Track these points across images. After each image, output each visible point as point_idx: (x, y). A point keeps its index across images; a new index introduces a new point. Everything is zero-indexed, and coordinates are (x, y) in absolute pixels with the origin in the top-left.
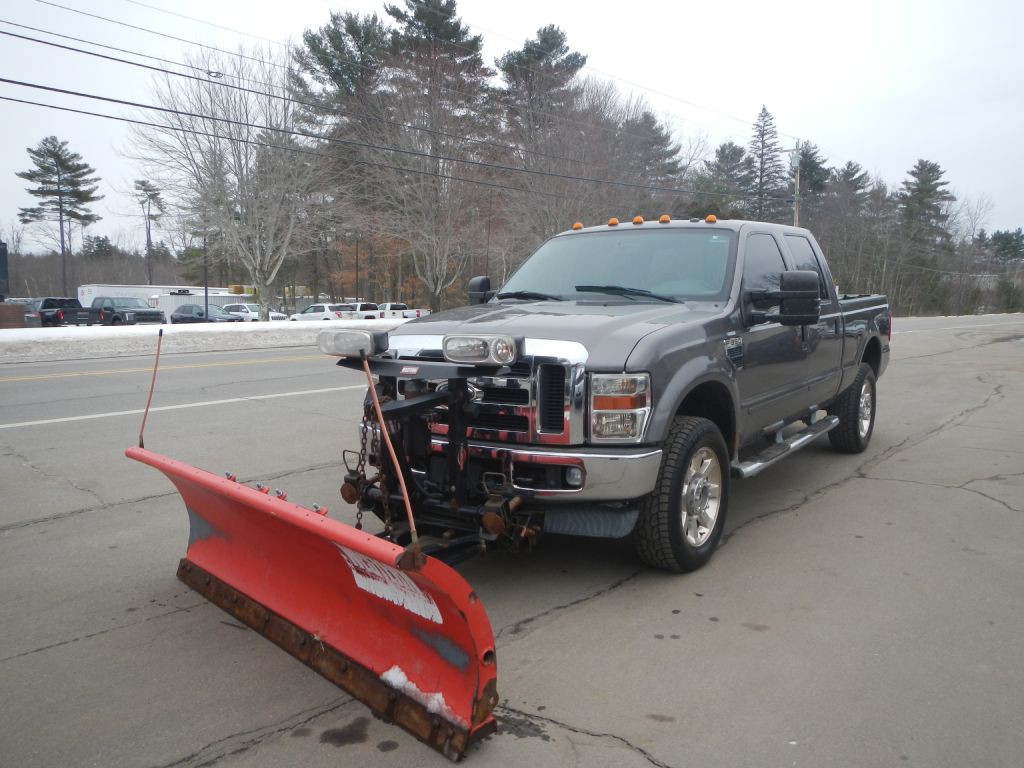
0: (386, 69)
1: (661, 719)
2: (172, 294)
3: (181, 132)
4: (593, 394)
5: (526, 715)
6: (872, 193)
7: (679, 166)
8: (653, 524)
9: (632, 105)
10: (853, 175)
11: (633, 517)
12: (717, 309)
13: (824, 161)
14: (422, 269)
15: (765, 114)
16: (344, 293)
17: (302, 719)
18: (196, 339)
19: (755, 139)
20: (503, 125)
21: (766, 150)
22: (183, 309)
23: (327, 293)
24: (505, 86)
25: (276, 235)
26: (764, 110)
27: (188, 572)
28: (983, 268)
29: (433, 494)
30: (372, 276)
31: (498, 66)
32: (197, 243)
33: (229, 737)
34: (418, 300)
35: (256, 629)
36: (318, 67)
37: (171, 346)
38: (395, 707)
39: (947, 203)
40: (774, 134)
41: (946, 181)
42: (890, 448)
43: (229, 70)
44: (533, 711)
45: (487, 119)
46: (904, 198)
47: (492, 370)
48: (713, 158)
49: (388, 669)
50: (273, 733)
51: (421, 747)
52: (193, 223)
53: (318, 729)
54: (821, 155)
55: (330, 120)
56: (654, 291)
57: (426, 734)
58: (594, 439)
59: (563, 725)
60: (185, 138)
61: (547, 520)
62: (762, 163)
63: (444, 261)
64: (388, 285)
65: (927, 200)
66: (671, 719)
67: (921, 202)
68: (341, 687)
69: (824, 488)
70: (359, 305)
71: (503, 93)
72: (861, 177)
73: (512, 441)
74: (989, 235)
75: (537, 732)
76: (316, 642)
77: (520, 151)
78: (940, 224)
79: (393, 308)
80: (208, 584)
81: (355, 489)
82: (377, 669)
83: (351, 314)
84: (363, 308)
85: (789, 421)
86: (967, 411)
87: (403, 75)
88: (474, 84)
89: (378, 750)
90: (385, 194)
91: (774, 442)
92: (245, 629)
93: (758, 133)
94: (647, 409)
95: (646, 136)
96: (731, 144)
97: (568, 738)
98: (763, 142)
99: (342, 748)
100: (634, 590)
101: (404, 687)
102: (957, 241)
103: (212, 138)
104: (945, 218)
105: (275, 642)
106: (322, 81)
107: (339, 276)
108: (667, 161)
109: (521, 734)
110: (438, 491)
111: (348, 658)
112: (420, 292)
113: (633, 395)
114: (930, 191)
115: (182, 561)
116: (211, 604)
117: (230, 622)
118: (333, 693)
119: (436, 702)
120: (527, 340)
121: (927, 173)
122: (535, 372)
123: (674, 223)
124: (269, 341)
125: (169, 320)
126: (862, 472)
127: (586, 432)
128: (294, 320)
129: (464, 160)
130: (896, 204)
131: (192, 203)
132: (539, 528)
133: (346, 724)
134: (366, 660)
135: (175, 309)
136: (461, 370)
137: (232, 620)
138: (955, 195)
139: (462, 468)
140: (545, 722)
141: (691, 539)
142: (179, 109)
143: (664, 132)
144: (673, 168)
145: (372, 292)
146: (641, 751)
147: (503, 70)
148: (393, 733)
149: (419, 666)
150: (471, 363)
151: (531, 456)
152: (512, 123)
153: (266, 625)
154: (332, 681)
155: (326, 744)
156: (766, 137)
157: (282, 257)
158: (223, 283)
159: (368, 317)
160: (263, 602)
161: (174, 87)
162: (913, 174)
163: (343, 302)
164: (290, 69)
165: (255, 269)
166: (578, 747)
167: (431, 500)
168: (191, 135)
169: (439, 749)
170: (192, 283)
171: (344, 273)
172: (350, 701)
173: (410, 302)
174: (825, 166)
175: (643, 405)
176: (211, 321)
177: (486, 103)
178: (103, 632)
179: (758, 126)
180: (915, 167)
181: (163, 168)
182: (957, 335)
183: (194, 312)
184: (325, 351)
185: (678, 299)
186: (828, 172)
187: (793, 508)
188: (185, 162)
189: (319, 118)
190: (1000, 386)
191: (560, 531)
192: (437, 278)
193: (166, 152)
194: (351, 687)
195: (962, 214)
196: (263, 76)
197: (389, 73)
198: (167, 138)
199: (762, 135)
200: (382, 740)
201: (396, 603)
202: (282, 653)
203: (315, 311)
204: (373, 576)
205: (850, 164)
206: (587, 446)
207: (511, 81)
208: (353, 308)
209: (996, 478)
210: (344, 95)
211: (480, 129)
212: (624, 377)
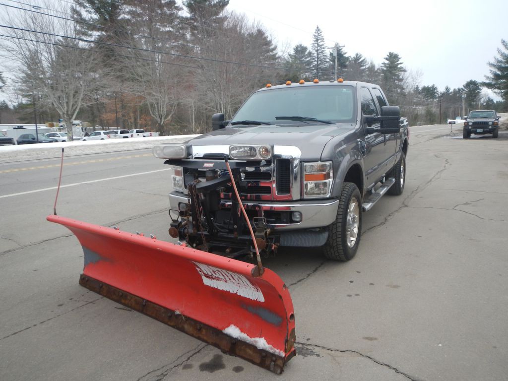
0: (125, 6)
1: (371, 339)
2: (14, 128)
3: (16, 40)
4: (305, 173)
5: (302, 344)
6: (368, 68)
7: (277, 56)
8: (334, 238)
9: (255, 25)
10: (359, 60)
11: (326, 235)
12: (353, 127)
13: (345, 53)
14: (153, 110)
15: (318, 30)
16: (109, 125)
17: (184, 358)
18: (38, 152)
19: (314, 42)
20: (188, 36)
21: (319, 48)
22: (24, 136)
23: (100, 125)
24: (189, 15)
25: (74, 96)
26: (318, 28)
27: (85, 281)
28: (417, 104)
29: (223, 230)
30: (123, 116)
31: (184, 4)
32: (24, 101)
33: (148, 374)
34: (149, 127)
35: (138, 311)
36: (87, 5)
37: (24, 157)
38: (235, 347)
39: (402, 73)
40: (323, 40)
41: (401, 62)
42: (413, 192)
43: (42, 6)
44: (305, 342)
45: (180, 32)
46: (383, 71)
47: (257, 163)
48: (292, 52)
49: (228, 326)
50: (172, 369)
51: (256, 368)
52: (22, 90)
53: (196, 363)
54: (344, 50)
55: (96, 34)
56: (318, 118)
57: (258, 360)
58: (305, 197)
59: (323, 348)
60: (19, 43)
61: (281, 239)
62: (318, 54)
63: (165, 107)
64: (132, 120)
65: (394, 72)
66: (376, 339)
67: (391, 72)
68: (199, 338)
69: (392, 213)
70: (119, 131)
71: (187, 19)
72: (362, 61)
73: (258, 199)
74: (420, 88)
75: (312, 353)
76: (178, 315)
77: (197, 49)
78: (400, 83)
79: (137, 132)
80: (102, 287)
81: (177, 231)
82: (220, 327)
83: (115, 136)
84: (122, 132)
85: (376, 183)
86: (439, 172)
87: (134, 9)
88: (171, 14)
89: (234, 372)
90: (131, 72)
91: (372, 193)
92: (130, 311)
93: (315, 39)
94: (331, 180)
95: (260, 41)
96: (301, 45)
97: (329, 354)
98: (318, 44)
99: (214, 373)
100: (326, 272)
101: (240, 336)
102: (406, 91)
103: (35, 43)
104: (401, 80)
105: (151, 316)
106: (90, 12)
107: (107, 116)
108: (271, 53)
109: (304, 355)
110: (226, 229)
111: (201, 323)
112: (150, 123)
113: (324, 173)
114: (395, 67)
115: (82, 275)
116: (105, 298)
117: (120, 307)
118: (196, 343)
119: (262, 343)
120: (275, 146)
121: (393, 58)
122: (274, 162)
123: (321, 83)
124: (78, 152)
125: (16, 143)
126: (406, 204)
127: (301, 194)
128: (85, 140)
129: (168, 53)
130: (379, 73)
131: (21, 79)
132: (278, 244)
133: (210, 359)
134: (212, 323)
135: (19, 136)
136: (238, 164)
137: (121, 306)
138: (406, 69)
139: (239, 215)
140: (313, 347)
141: (349, 244)
142: (15, 27)
143: (268, 39)
144: (274, 57)
145: (124, 125)
146: (369, 357)
147: (187, 6)
148: (238, 362)
149: (247, 325)
150: (244, 160)
151: (271, 207)
152: (193, 34)
153: (144, 307)
154: (192, 335)
155: (204, 372)
156: (319, 41)
157: (79, 107)
158: (42, 121)
159: (124, 137)
160: (139, 296)
161: (11, 15)
162: (387, 59)
163: (109, 129)
164: (72, 7)
165: (64, 114)
166: (337, 359)
167: (222, 233)
168: (22, 41)
169: (268, 368)
170: (24, 122)
171: (108, 114)
172: (206, 346)
173: (145, 128)
174: (346, 56)
175: (329, 177)
176: (40, 142)
177: (179, 24)
178: (49, 320)
179: (315, 36)
180: (388, 56)
181: (8, 60)
182: (416, 136)
183: (29, 137)
184: (156, 156)
185: (333, 122)
186: (348, 58)
187: (382, 224)
188: (20, 56)
189: (90, 32)
190: (447, 160)
191: (288, 245)
192: (161, 116)
193: (9, 51)
194: (205, 338)
195: (410, 78)
196: (61, 9)
197: (127, 8)
198: (8, 43)
199: (317, 40)
200: (234, 366)
201: (231, 292)
202: (156, 322)
203: (96, 135)
204: (217, 279)
205: (357, 55)
206: (302, 200)
207: (191, 13)
208: (116, 133)
209: (467, 204)
210: (103, 20)
211: (176, 39)
212: (320, 163)
